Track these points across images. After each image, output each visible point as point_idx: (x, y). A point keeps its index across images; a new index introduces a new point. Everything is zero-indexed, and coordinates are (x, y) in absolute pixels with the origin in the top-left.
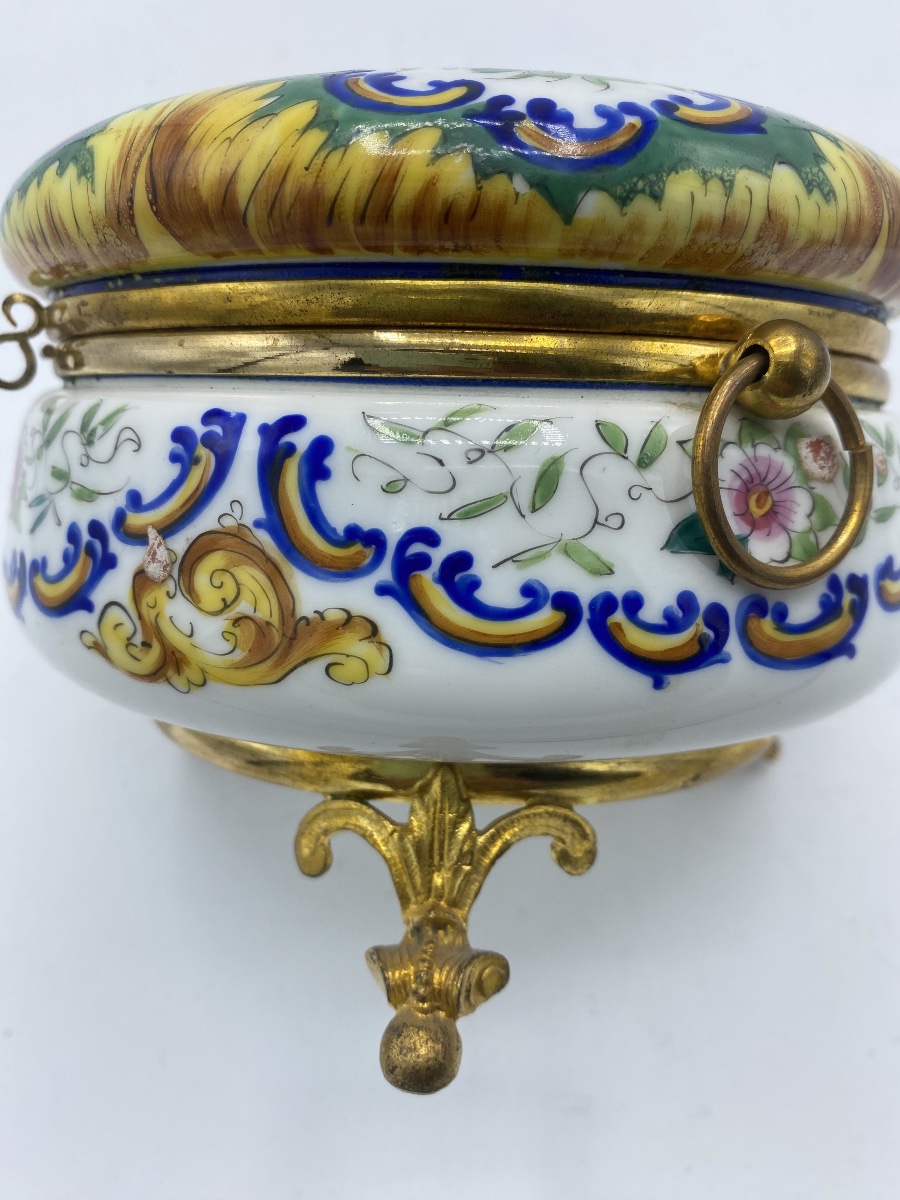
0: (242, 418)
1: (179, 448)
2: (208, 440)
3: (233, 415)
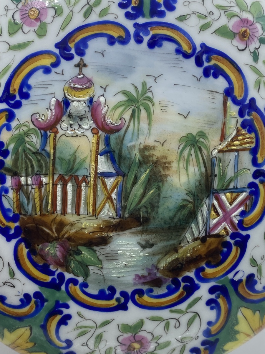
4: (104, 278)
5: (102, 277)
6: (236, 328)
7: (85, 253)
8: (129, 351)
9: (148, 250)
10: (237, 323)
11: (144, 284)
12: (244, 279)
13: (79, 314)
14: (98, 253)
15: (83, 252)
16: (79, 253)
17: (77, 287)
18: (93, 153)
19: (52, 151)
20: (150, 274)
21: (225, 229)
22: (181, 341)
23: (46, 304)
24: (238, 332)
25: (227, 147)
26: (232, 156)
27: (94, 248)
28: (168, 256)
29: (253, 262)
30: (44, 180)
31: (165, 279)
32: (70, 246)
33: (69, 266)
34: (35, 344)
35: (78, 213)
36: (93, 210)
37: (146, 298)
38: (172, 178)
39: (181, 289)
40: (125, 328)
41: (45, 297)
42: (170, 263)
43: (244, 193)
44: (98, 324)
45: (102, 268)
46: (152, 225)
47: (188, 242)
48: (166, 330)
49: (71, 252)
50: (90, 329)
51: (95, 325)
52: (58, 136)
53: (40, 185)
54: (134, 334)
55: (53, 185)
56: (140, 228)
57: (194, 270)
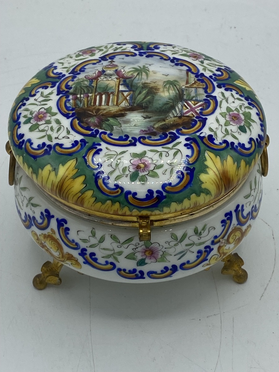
0: (231, 212)
1: (223, 224)
2: (228, 219)
3: (229, 212)
4: (122, 131)
5: (121, 131)
6: (206, 163)
7: (111, 120)
8: (137, 169)
9: (148, 119)
10: (206, 160)
11: (146, 134)
12: (206, 136)
13: (107, 148)
14: (119, 120)
15: (110, 120)
16: (108, 120)
17: (106, 136)
18: (117, 85)
19: (95, 85)
20: (149, 130)
21: (192, 114)
22: (170, 164)
23: (87, 144)
24: (207, 167)
25: (190, 86)
26: (193, 89)
27: (117, 118)
28: (159, 122)
29: (211, 129)
30: (90, 95)
31: (159, 133)
32: (103, 118)
33: (102, 126)
34: (78, 170)
35: (108, 104)
36: (116, 104)
37: (147, 141)
38: (160, 93)
39: (168, 137)
40: (135, 155)
41: (87, 141)
42: (160, 125)
43: (202, 102)
44: (118, 153)
45: (121, 127)
46: (149, 109)
47: (171, 117)
48: (160, 157)
49: (104, 120)
50: (113, 156)
51: (117, 154)
52: (98, 81)
53: (88, 96)
54: (140, 158)
55: (95, 96)
56: (143, 110)
57: (175, 130)
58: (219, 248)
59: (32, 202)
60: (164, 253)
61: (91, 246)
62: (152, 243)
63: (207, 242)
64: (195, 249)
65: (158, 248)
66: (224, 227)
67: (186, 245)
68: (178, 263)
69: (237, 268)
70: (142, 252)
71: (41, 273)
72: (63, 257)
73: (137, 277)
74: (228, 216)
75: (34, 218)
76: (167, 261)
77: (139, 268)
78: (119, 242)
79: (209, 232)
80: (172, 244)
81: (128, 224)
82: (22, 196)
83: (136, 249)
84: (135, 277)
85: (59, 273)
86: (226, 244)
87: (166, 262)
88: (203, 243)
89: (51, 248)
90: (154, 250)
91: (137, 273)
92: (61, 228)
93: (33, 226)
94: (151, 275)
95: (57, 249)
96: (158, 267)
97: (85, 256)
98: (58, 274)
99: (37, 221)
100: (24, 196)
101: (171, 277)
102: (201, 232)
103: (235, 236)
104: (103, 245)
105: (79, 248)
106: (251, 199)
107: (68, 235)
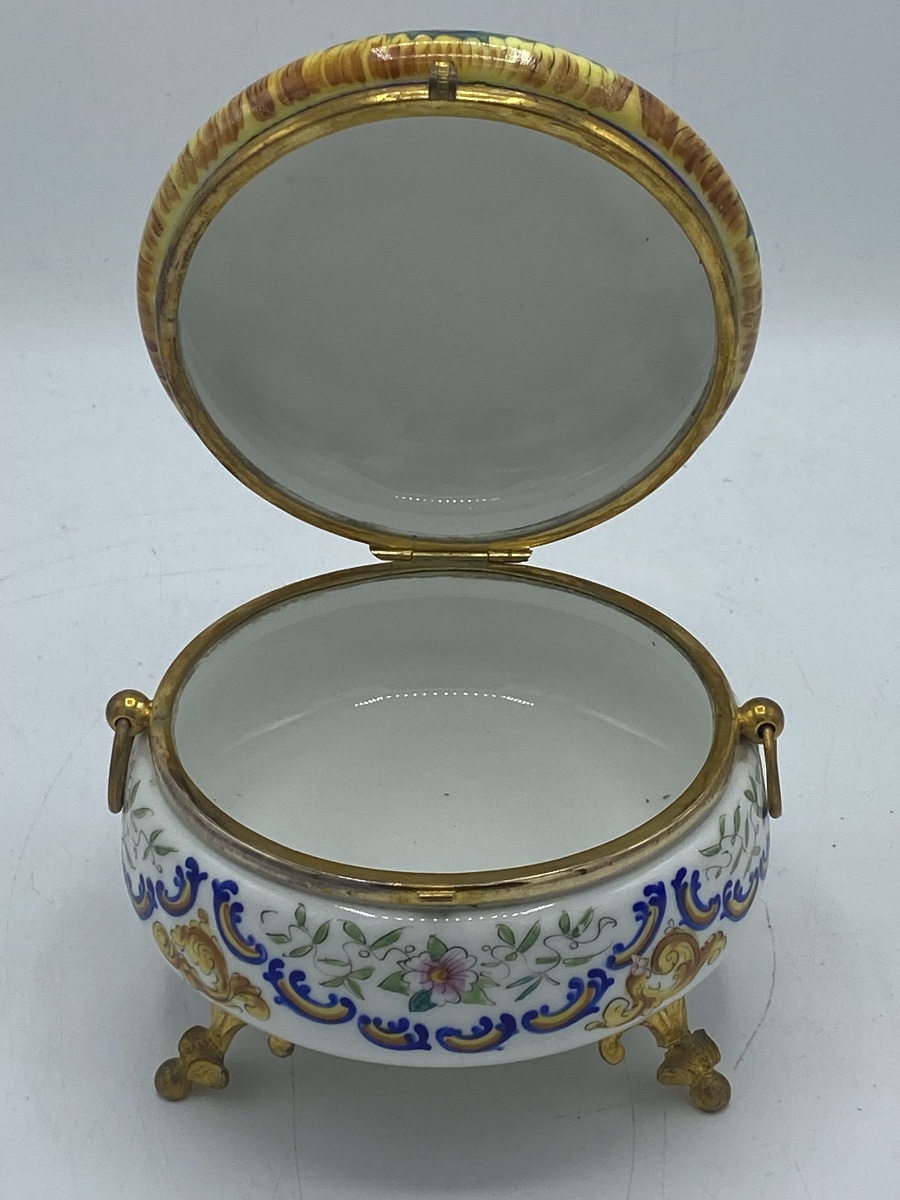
0: (661, 884)
1: (640, 913)
2: (653, 902)
3: (657, 885)
58: (631, 980)
59: (157, 842)
60: (480, 977)
61: (295, 954)
62: (449, 947)
63: (594, 958)
64: (564, 974)
65: (463, 964)
66: (641, 922)
67: (539, 961)
68: (518, 1011)
69: (701, 1069)
70: (422, 972)
71: (177, 1055)
72: (225, 986)
73: (410, 1045)
74: (654, 895)
75: (160, 884)
76: (488, 1002)
77: (415, 1018)
78: (365, 943)
79: (600, 931)
80: (502, 953)
81: (388, 895)
82: (136, 831)
83: (408, 963)
84: (404, 1043)
85: (223, 1057)
86: (648, 973)
87: (483, 1003)
88: (585, 959)
89: (197, 964)
90: (453, 966)
91: (411, 1030)
92: (223, 905)
93: (157, 907)
94: (445, 1038)
95: (211, 965)
96: (464, 1017)
97: (279, 981)
98: (220, 1057)
99: (167, 892)
100: (141, 831)
101: (500, 1049)
102: (577, 929)
103: (674, 955)
104: (324, 949)
105: (265, 961)
106: (720, 859)
107: (238, 925)
